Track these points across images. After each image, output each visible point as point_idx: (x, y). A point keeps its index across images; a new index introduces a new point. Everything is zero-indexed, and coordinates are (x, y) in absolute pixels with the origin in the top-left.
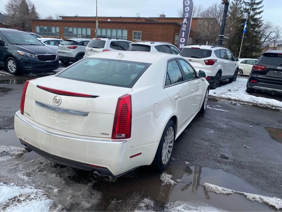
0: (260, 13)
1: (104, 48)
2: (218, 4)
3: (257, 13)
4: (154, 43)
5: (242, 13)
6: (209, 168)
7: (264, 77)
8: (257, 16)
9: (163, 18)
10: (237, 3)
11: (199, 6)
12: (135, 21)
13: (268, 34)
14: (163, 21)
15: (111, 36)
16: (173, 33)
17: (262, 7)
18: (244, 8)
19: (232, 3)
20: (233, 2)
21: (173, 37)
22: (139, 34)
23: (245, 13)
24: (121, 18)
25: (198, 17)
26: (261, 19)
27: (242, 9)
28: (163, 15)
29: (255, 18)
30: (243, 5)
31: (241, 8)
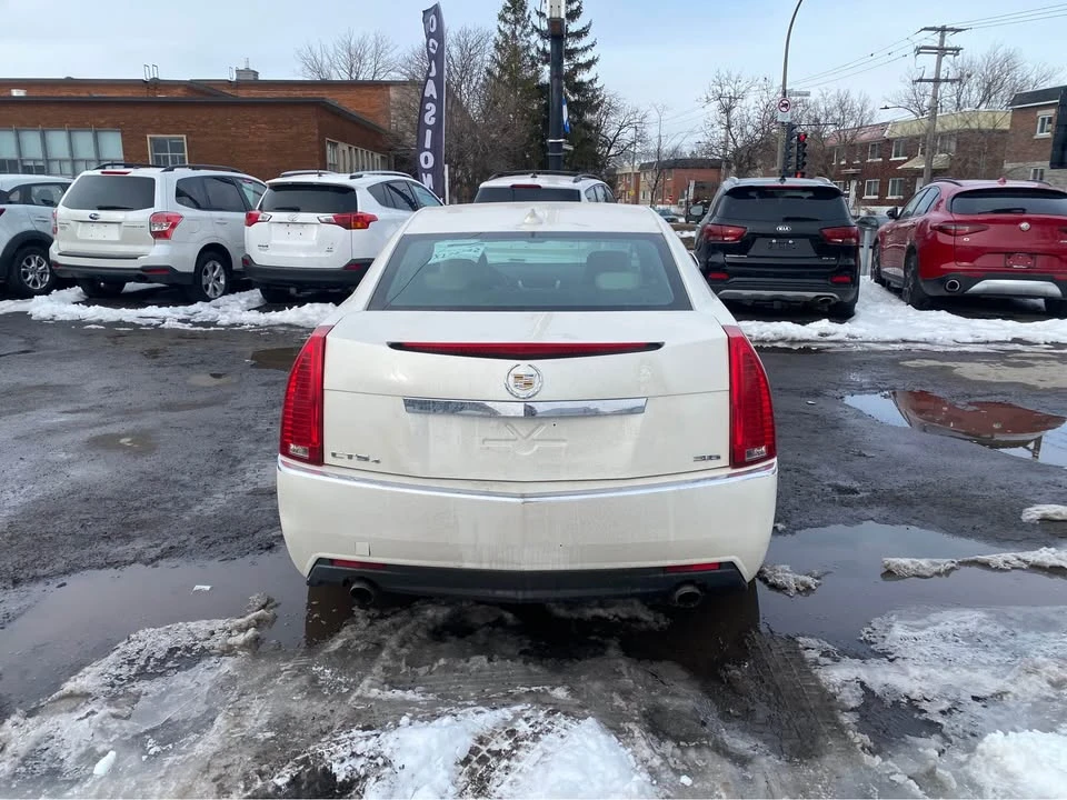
0: (588, 65)
1: (151, 205)
2: (453, 35)
3: (579, 66)
4: (361, 176)
5: (534, 65)
6: (832, 526)
7: (743, 258)
8: (584, 76)
9: (248, 81)
10: (513, 33)
11: (372, 37)
12: (142, 94)
13: (612, 132)
14: (255, 94)
15: (48, 161)
16: (315, 138)
17: (593, 45)
18: (538, 48)
19: (500, 31)
20: (502, 29)
21: (317, 153)
22: (177, 147)
23: (543, 64)
24: (70, 83)
25: (376, 78)
26: (596, 85)
27: (533, 52)
28: (248, 71)
29: (577, 80)
30: (535, 37)
31: (528, 48)
